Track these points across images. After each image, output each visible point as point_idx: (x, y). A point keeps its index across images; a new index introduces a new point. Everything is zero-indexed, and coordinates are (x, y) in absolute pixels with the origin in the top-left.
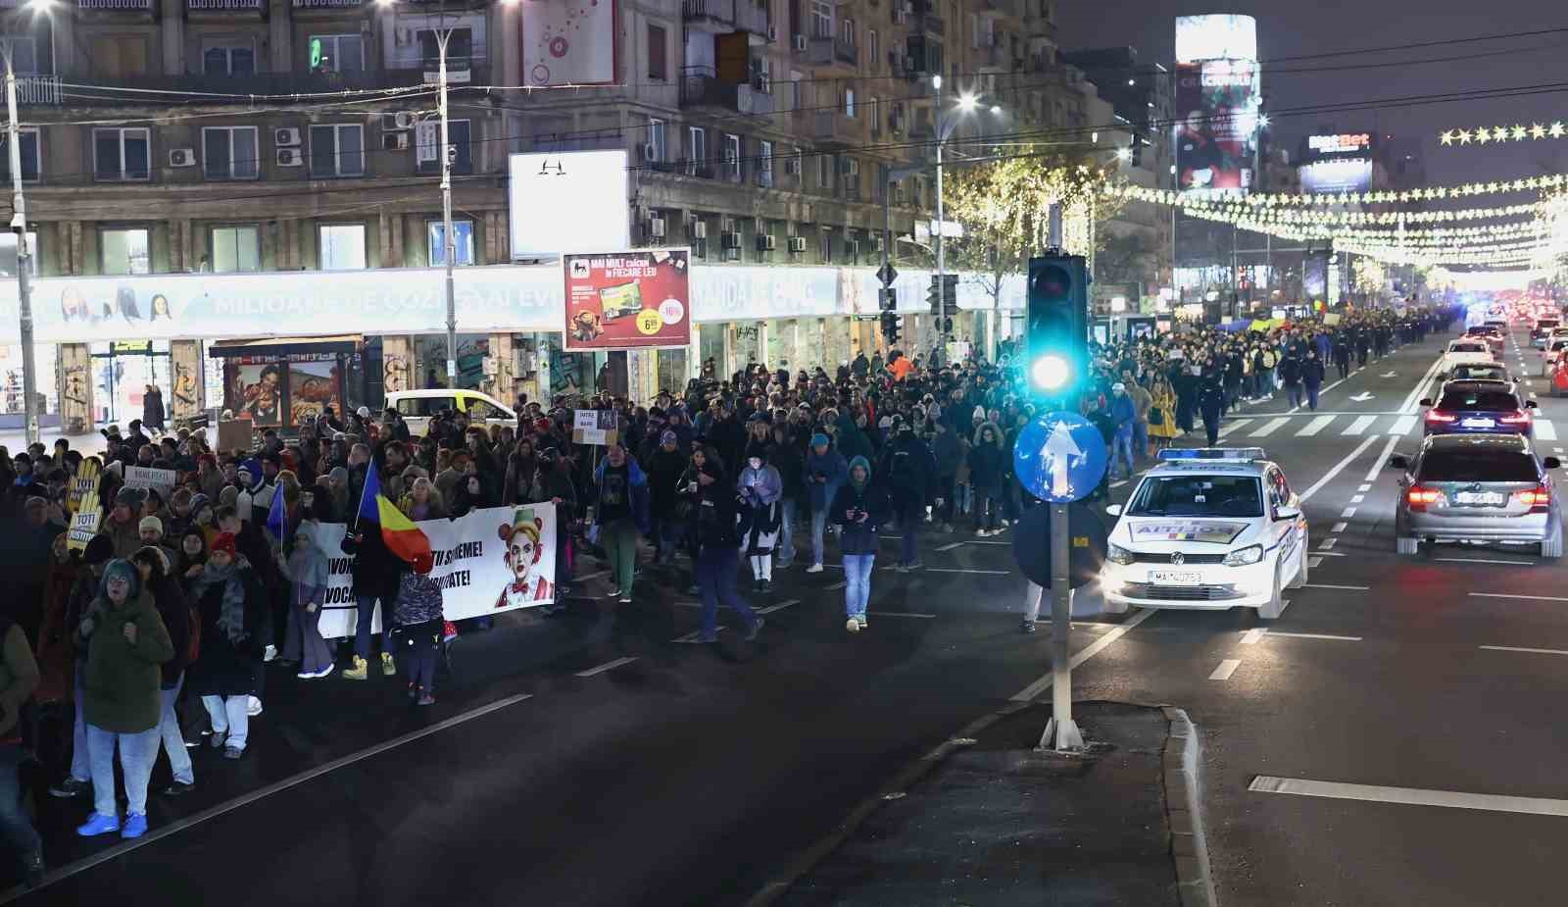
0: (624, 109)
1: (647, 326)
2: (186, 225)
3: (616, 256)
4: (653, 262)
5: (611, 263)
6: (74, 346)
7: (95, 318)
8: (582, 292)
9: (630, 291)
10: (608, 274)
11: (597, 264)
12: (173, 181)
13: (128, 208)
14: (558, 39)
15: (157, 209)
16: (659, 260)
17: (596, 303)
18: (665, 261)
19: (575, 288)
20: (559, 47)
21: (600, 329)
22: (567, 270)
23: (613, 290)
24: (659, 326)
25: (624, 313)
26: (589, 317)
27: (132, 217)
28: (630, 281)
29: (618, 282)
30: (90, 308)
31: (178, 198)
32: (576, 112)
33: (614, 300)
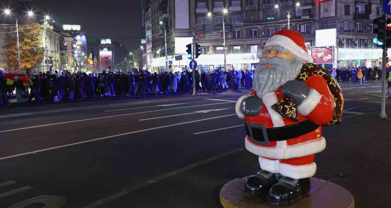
0: (337, 21)
1: (325, 59)
2: (263, 44)
3: (320, 47)
4: (326, 48)
5: (319, 49)
6: (245, 64)
7: (248, 60)
8: (314, 54)
9: (322, 53)
10: (319, 50)
11: (317, 49)
12: (260, 37)
13: (254, 42)
14: (326, 9)
15: (258, 42)
16: (327, 48)
17: (316, 56)
18: (328, 48)
19: (313, 53)
20: (326, 11)
21: (317, 60)
22: (312, 50)
23: (319, 53)
24: (327, 59)
25: (321, 57)
26: (315, 58)
27: (255, 43)
28: (322, 52)
29: (320, 52)
30: (247, 58)
31: (262, 40)
32: (329, 22)
33: (320, 55)
